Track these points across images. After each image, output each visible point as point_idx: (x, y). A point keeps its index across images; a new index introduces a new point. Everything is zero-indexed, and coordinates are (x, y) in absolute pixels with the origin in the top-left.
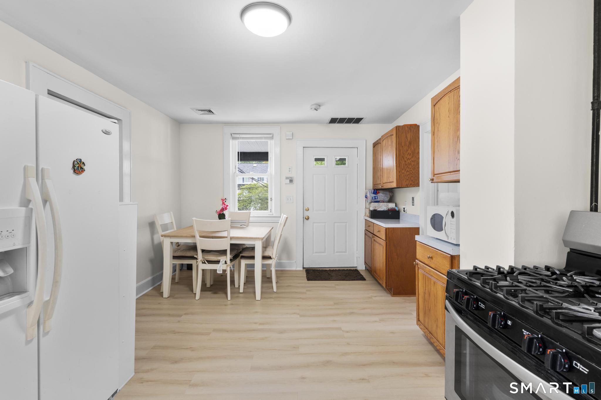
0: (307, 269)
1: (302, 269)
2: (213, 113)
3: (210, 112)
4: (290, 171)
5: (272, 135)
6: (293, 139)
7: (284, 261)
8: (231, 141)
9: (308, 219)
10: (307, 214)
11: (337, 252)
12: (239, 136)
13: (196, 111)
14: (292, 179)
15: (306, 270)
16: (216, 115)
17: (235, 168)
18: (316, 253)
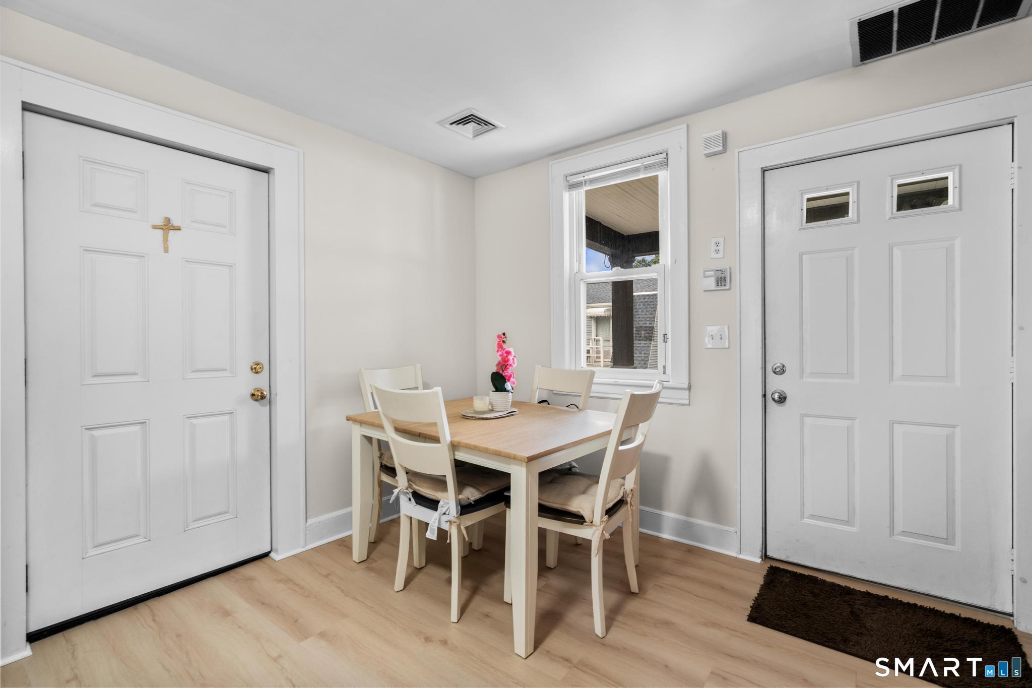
0: (775, 564)
1: (759, 561)
2: (493, 125)
3: (486, 125)
4: (717, 251)
5: (664, 155)
6: (728, 152)
7: (701, 522)
8: (566, 195)
9: (782, 399)
10: (776, 384)
11: (905, 533)
12: (582, 178)
13: (450, 127)
14: (723, 276)
15: (771, 568)
16: (502, 128)
17: (580, 261)
18: (813, 517)
